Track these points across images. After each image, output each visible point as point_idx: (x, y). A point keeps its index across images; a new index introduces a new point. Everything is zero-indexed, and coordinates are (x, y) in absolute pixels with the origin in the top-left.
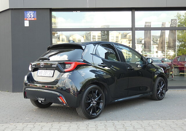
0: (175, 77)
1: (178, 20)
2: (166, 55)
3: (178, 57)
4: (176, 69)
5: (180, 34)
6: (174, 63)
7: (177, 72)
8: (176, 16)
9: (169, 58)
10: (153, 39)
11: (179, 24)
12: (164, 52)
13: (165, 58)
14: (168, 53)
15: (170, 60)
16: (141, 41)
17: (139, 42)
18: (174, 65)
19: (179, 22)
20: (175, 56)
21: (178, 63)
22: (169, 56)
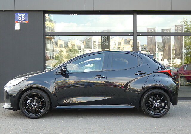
0: (182, 87)
1: (185, 26)
2: (171, 63)
3: (185, 66)
4: (182, 78)
5: (187, 41)
6: (181, 72)
7: (183, 81)
8: (182, 22)
9: (175, 66)
10: (159, 45)
11: (186, 30)
12: (170, 60)
13: (171, 66)
14: (174, 61)
15: (176, 68)
16: (146, 48)
17: (143, 48)
18: (180, 73)
19: (185, 28)
20: (182, 64)
21: (184, 72)
22: (175, 65)
